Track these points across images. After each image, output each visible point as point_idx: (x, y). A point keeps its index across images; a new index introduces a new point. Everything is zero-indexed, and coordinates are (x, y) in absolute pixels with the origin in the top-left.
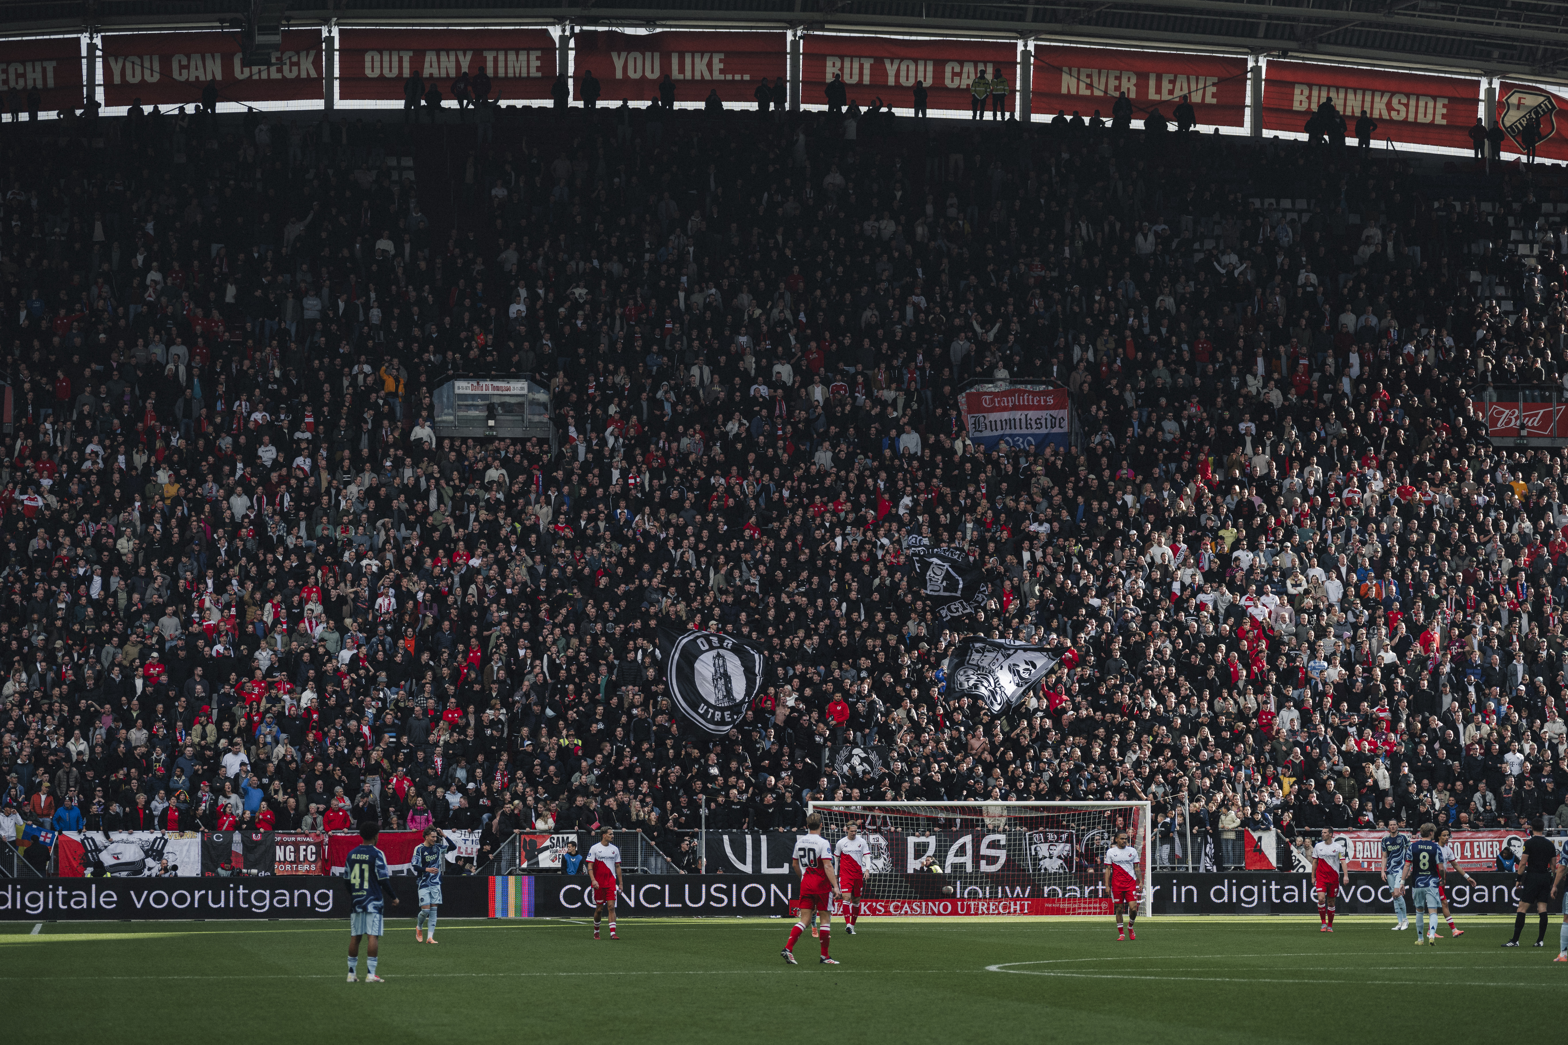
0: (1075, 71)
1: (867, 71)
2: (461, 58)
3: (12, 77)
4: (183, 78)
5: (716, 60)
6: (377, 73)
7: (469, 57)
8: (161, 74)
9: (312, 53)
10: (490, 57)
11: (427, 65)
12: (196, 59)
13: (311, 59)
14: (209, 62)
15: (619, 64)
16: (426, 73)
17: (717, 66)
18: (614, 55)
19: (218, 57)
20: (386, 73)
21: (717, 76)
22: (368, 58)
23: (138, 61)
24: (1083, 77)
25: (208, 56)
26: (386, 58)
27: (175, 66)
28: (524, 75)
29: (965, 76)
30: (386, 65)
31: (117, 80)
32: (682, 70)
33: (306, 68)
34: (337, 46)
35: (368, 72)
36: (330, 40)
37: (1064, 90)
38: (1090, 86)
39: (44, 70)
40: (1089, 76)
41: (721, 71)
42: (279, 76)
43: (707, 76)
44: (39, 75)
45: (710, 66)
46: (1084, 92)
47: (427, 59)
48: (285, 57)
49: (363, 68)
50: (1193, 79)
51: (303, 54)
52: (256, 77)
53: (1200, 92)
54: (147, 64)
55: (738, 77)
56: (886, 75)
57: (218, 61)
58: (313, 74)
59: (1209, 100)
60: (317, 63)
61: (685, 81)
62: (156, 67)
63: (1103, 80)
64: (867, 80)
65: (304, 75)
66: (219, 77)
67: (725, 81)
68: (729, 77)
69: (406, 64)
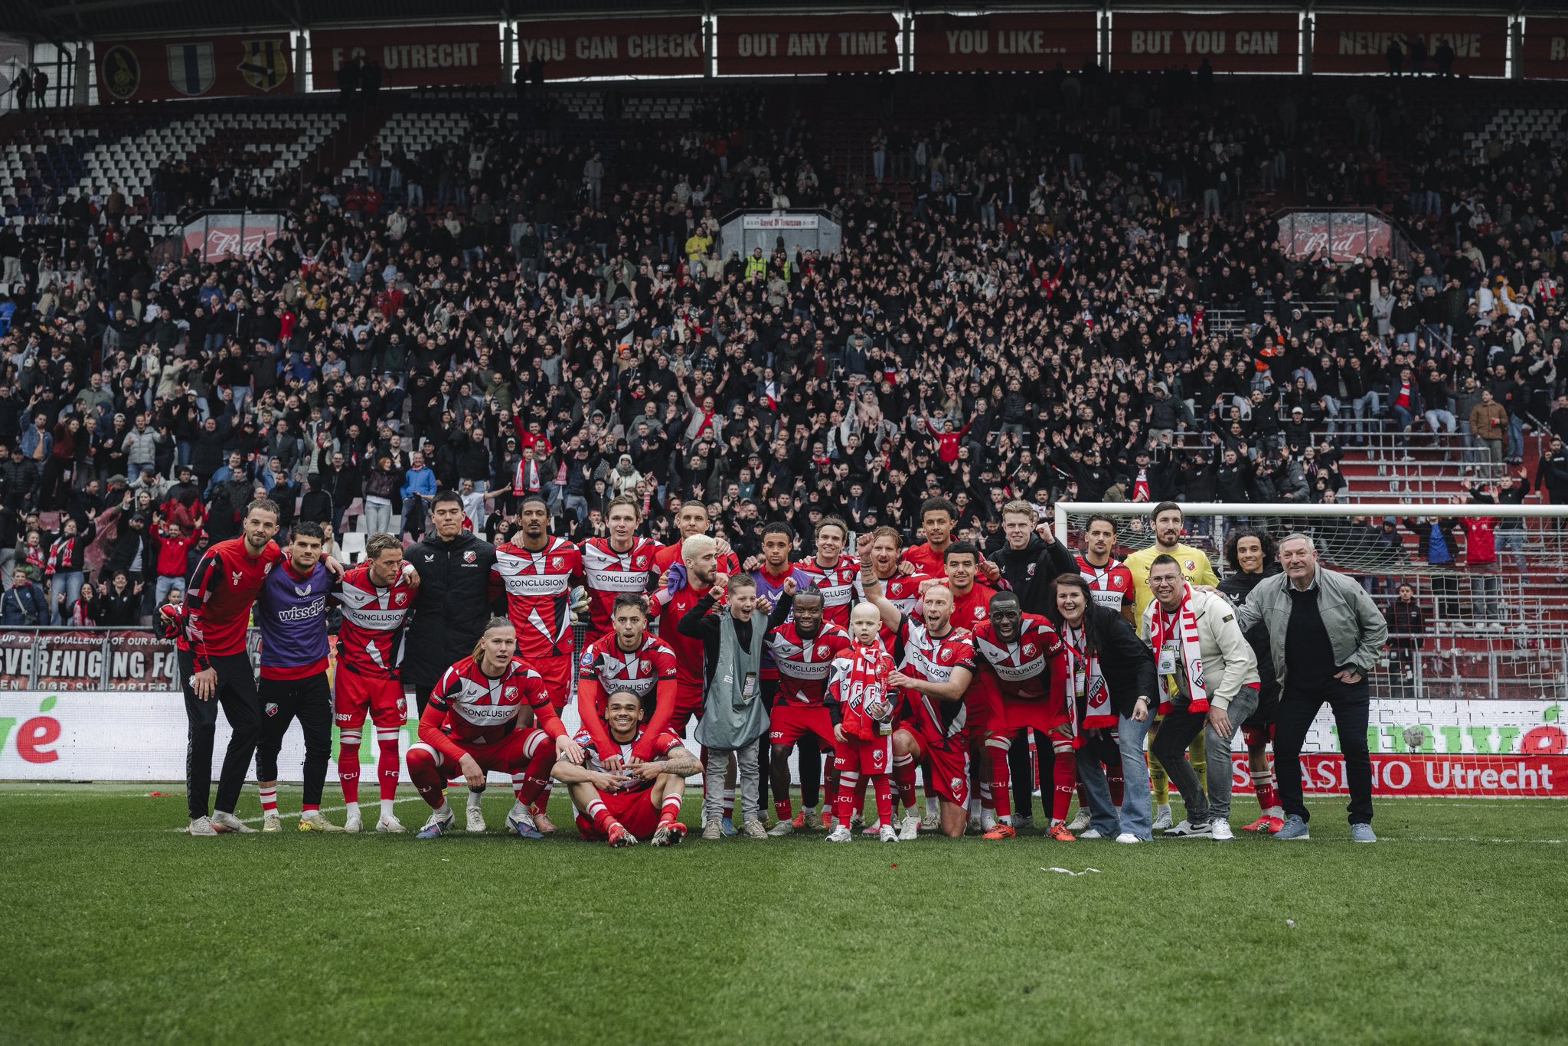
0: (1351, 35)
1: (1167, 42)
2: (820, 39)
3: (441, 56)
4: (584, 57)
5: (1036, 36)
6: (748, 53)
7: (826, 38)
8: (567, 53)
9: (694, 36)
10: (844, 37)
11: (791, 45)
12: (596, 40)
13: (693, 40)
14: (607, 43)
15: (952, 41)
16: (790, 52)
17: (1037, 41)
18: (949, 34)
19: (614, 39)
20: (757, 52)
21: (1037, 50)
22: (741, 40)
23: (547, 43)
24: (1359, 39)
25: (606, 39)
26: (756, 40)
27: (578, 46)
28: (873, 52)
29: (1253, 42)
30: (756, 45)
31: (529, 59)
32: (1007, 45)
33: (689, 49)
34: (715, 30)
35: (741, 51)
36: (709, 25)
37: (1342, 51)
38: (1365, 47)
39: (469, 51)
40: (1364, 38)
41: (1041, 46)
42: (666, 55)
43: (1029, 50)
44: (464, 54)
45: (1031, 42)
46: (1360, 51)
47: (791, 40)
48: (672, 38)
49: (737, 48)
50: (1458, 37)
51: (686, 37)
52: (646, 56)
53: (1465, 49)
54: (555, 45)
55: (1055, 50)
56: (1184, 45)
57: (615, 44)
58: (695, 54)
59: (1474, 54)
60: (698, 44)
61: (1009, 55)
62: (563, 47)
63: (1377, 40)
64: (1167, 49)
65: (687, 54)
66: (615, 55)
67: (1044, 54)
68: (1048, 51)
69: (773, 45)
